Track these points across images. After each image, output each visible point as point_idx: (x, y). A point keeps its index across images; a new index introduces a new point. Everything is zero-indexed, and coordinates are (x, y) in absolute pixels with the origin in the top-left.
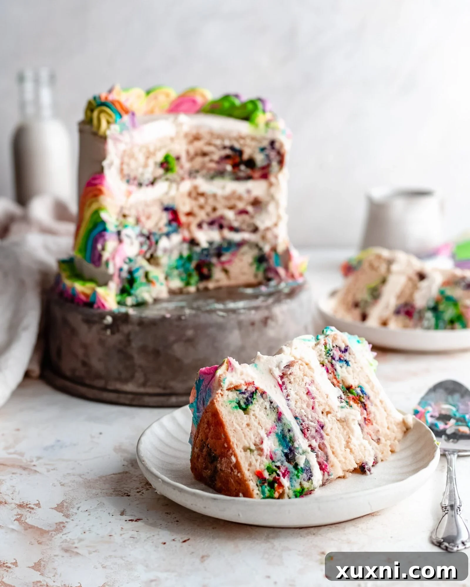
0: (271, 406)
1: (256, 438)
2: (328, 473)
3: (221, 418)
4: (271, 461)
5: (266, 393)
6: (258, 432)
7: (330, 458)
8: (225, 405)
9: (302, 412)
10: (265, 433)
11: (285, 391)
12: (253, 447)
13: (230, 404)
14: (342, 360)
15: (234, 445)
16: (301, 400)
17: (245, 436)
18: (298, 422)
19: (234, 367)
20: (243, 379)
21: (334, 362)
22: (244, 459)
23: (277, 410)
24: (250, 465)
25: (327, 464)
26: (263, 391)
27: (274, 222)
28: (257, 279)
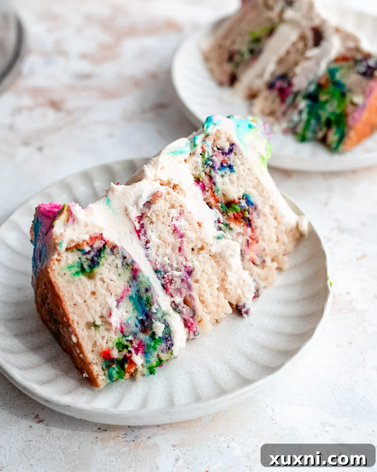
0: (124, 263)
1: (103, 308)
2: (194, 332)
3: (58, 292)
4: (121, 335)
5: (118, 247)
6: (106, 301)
7: (198, 311)
8: (62, 273)
9: (164, 261)
10: (115, 299)
11: (143, 238)
12: (98, 322)
13: (70, 270)
14: (225, 167)
15: (74, 324)
16: (165, 243)
17: (89, 309)
18: (158, 276)
19: (75, 217)
20: (88, 232)
21: (213, 173)
22: (86, 339)
23: (131, 266)
24: (95, 344)
25: (193, 322)
26: (114, 245)
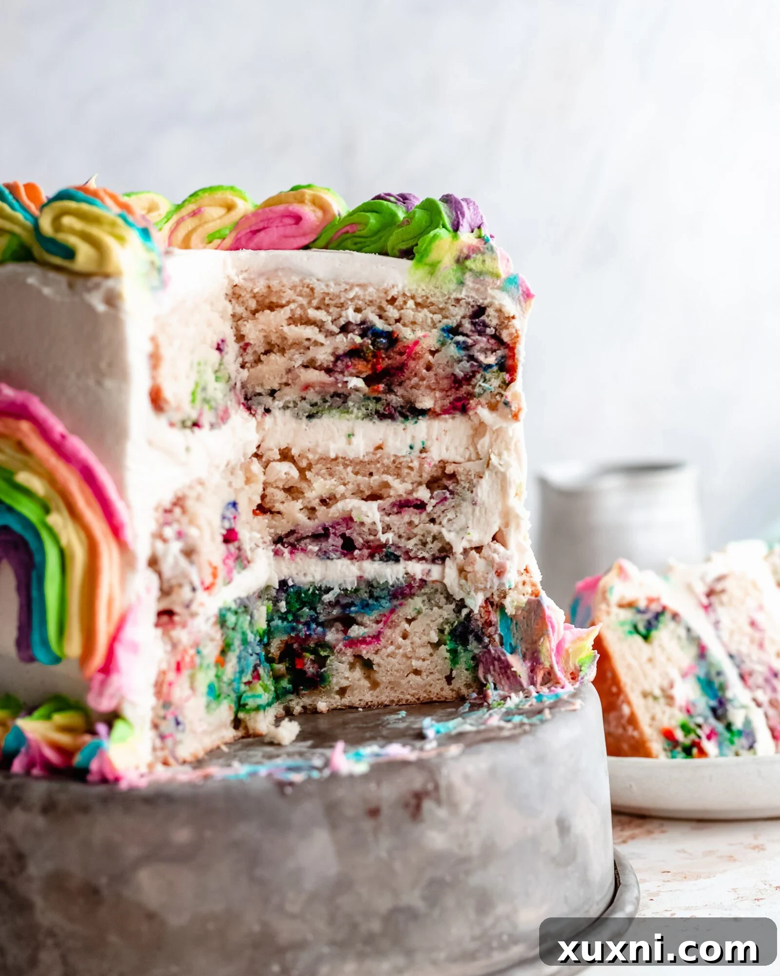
0: (689, 636)
1: (663, 679)
4: (687, 715)
5: (680, 615)
6: (666, 671)
8: (613, 628)
9: (741, 648)
10: (679, 673)
11: (711, 615)
12: (657, 692)
13: (621, 627)
15: (627, 689)
16: (741, 632)
17: (645, 675)
18: (734, 663)
19: (628, 574)
20: (643, 593)
22: (642, 709)
23: (698, 642)
24: (653, 718)
26: (675, 612)
27: (495, 529)
28: (451, 687)
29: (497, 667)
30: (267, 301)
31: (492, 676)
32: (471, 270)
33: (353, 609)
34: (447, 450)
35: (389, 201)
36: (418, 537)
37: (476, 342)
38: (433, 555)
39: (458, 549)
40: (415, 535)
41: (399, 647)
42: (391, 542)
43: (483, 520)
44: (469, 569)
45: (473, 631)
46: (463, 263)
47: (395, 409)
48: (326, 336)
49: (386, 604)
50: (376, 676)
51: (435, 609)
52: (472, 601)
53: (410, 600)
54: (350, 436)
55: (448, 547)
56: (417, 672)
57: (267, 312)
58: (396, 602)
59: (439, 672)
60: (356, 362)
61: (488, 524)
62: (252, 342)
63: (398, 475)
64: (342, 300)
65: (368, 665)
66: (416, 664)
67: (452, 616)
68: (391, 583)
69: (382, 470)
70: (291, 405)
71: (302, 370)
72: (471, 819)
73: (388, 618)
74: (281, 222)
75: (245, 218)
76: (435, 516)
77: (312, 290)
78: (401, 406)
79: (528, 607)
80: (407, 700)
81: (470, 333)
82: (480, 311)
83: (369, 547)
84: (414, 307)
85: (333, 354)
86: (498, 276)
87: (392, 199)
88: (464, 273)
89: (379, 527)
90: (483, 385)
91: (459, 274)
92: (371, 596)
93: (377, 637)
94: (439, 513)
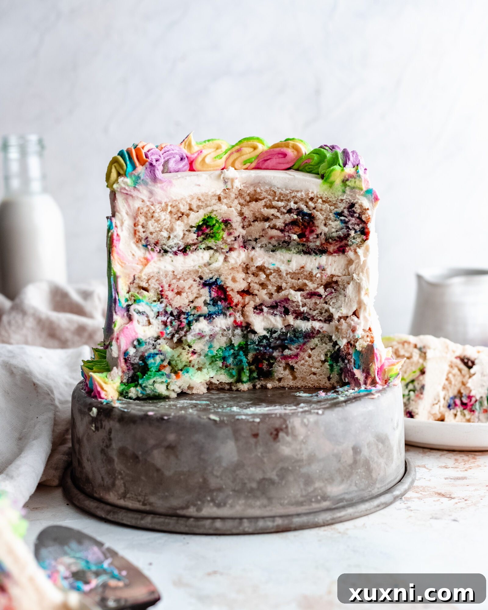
27: (354, 309)
28: (330, 382)
29: (350, 375)
30: (255, 197)
31: (348, 378)
32: (349, 186)
33: (286, 341)
34: (335, 270)
35: (325, 149)
36: (319, 310)
37: (349, 221)
38: (325, 319)
39: (336, 316)
40: (317, 309)
41: (306, 361)
42: (305, 312)
43: (349, 304)
44: (339, 327)
45: (341, 356)
46: (345, 182)
47: (312, 250)
48: (281, 214)
49: (301, 340)
50: (296, 374)
51: (324, 344)
52: (340, 342)
53: (312, 339)
54: (289, 261)
55: (332, 315)
56: (314, 374)
57: (254, 202)
58: (306, 340)
59: (325, 374)
60: (294, 227)
61: (351, 306)
62: (247, 216)
63: (311, 280)
64: (288, 198)
65: (292, 369)
66: (313, 370)
67: (331, 349)
68: (304, 331)
69: (304, 277)
70: (264, 246)
71: (269, 230)
72: (304, 442)
73: (302, 347)
74: (278, 156)
75: (262, 153)
76: (327, 300)
77: (275, 192)
78: (314, 249)
79: (368, 348)
80: (309, 386)
81: (347, 216)
82: (352, 205)
83: (296, 313)
84: (321, 202)
85: (284, 223)
86: (362, 190)
87: (327, 148)
88: (346, 187)
89: (301, 304)
90: (353, 240)
91: (343, 188)
92: (295, 336)
93: (297, 356)
94: (329, 299)
